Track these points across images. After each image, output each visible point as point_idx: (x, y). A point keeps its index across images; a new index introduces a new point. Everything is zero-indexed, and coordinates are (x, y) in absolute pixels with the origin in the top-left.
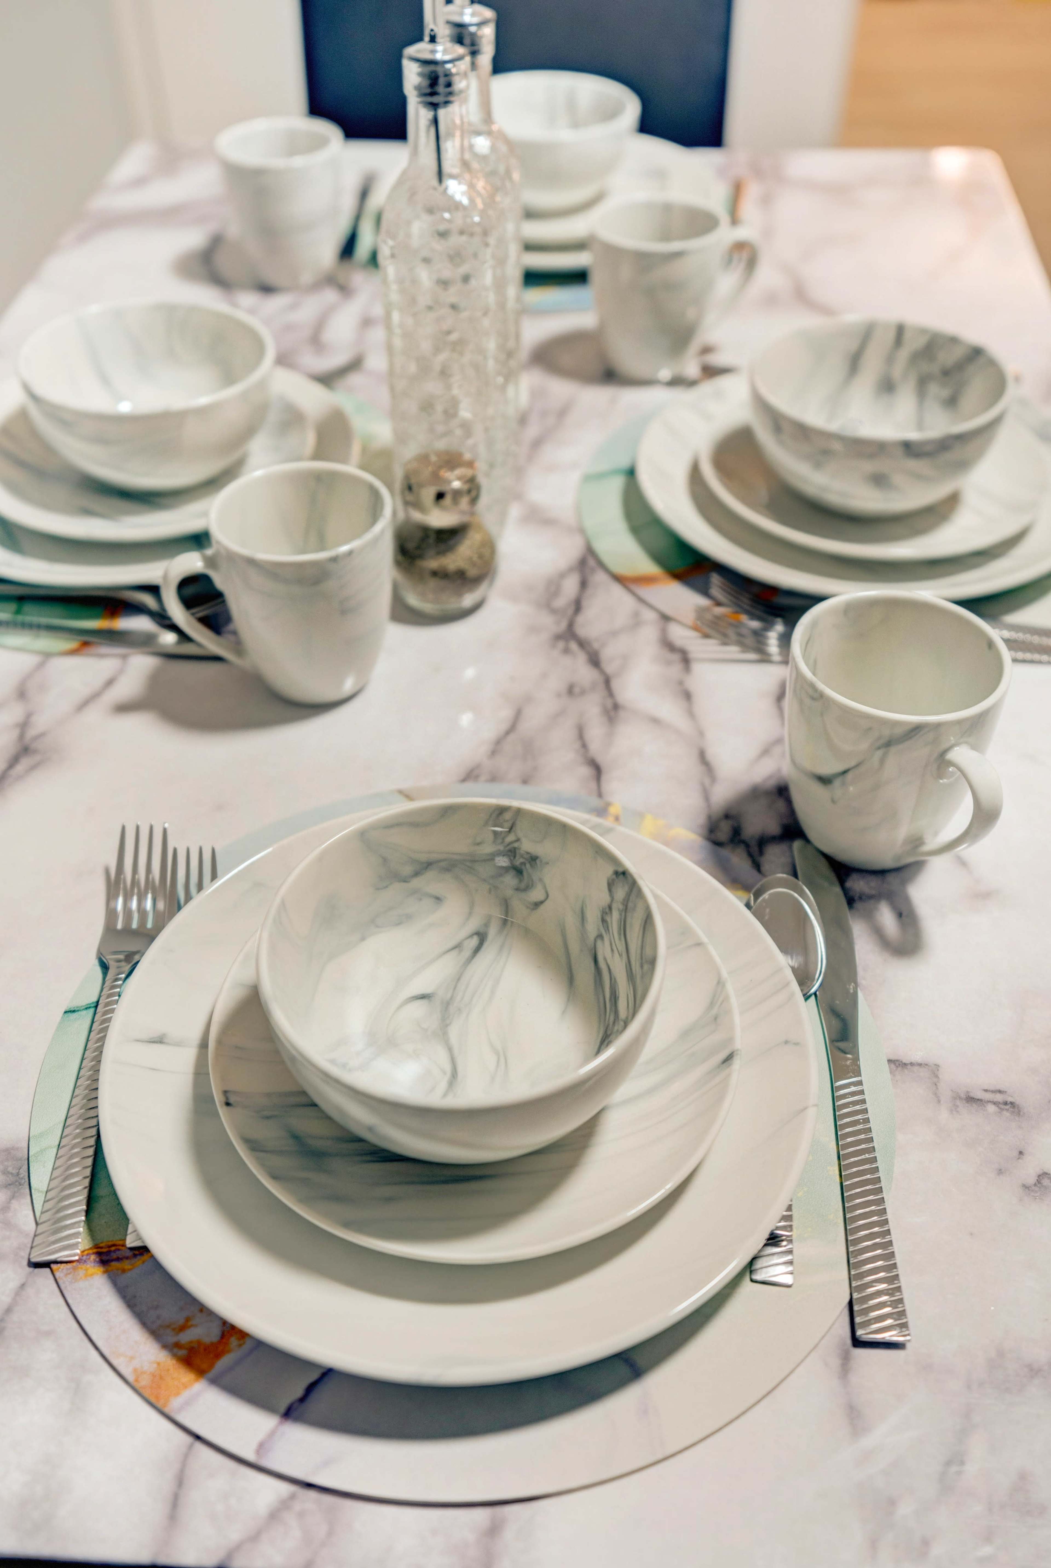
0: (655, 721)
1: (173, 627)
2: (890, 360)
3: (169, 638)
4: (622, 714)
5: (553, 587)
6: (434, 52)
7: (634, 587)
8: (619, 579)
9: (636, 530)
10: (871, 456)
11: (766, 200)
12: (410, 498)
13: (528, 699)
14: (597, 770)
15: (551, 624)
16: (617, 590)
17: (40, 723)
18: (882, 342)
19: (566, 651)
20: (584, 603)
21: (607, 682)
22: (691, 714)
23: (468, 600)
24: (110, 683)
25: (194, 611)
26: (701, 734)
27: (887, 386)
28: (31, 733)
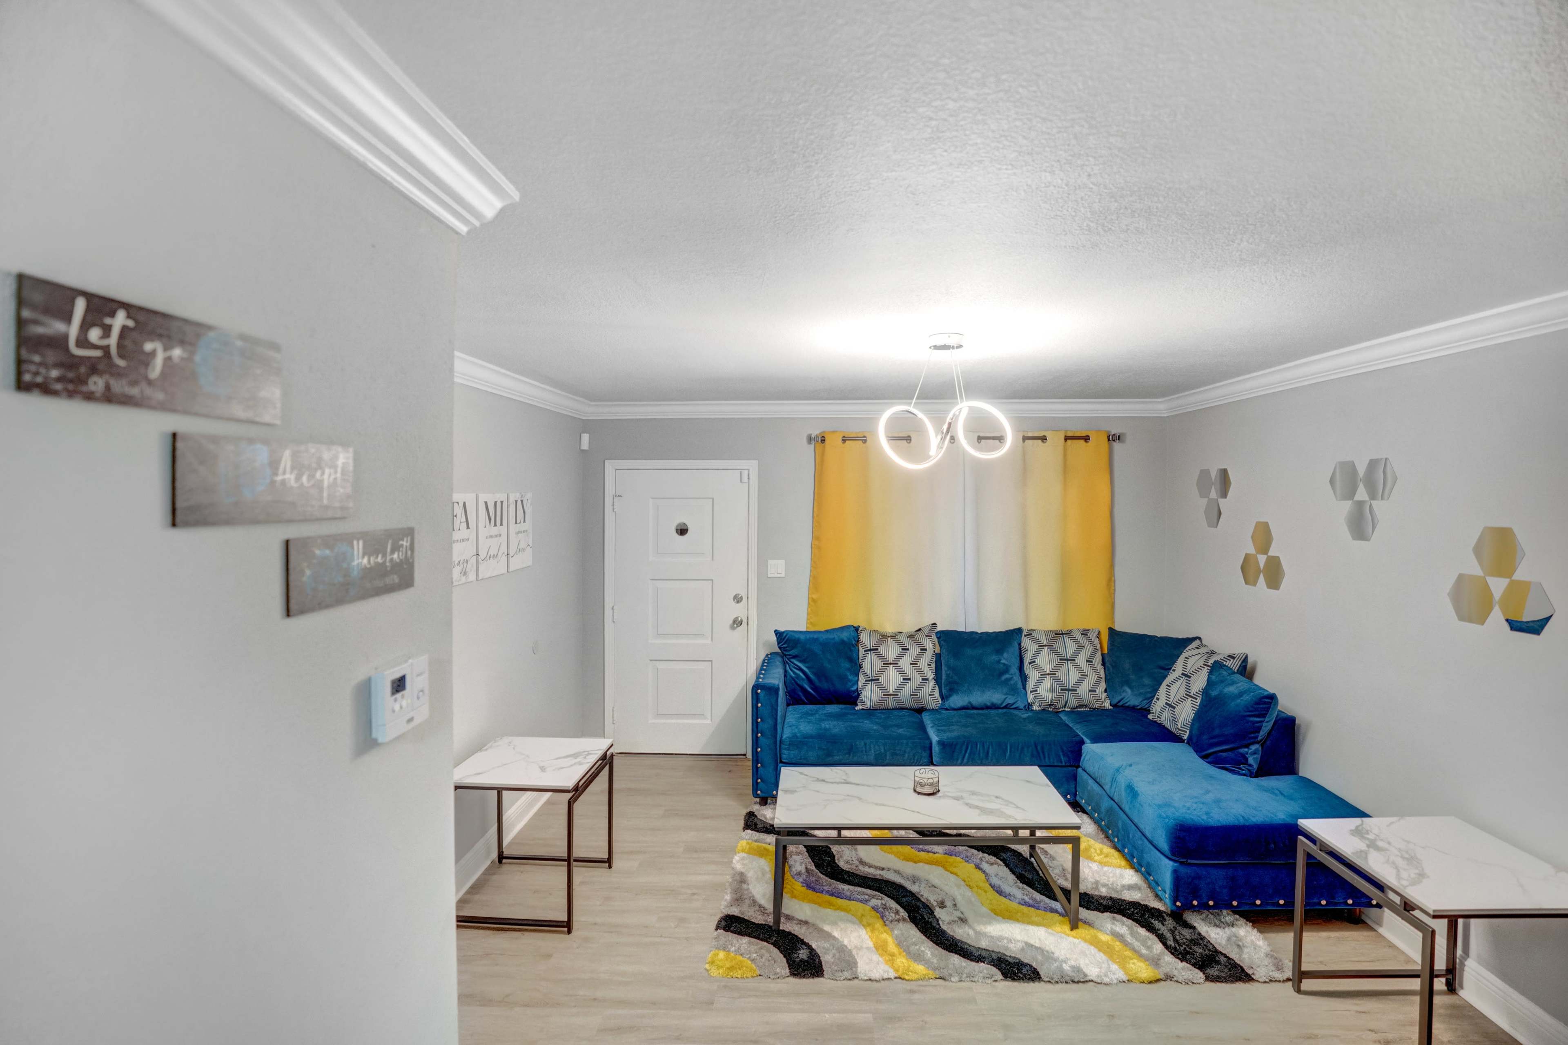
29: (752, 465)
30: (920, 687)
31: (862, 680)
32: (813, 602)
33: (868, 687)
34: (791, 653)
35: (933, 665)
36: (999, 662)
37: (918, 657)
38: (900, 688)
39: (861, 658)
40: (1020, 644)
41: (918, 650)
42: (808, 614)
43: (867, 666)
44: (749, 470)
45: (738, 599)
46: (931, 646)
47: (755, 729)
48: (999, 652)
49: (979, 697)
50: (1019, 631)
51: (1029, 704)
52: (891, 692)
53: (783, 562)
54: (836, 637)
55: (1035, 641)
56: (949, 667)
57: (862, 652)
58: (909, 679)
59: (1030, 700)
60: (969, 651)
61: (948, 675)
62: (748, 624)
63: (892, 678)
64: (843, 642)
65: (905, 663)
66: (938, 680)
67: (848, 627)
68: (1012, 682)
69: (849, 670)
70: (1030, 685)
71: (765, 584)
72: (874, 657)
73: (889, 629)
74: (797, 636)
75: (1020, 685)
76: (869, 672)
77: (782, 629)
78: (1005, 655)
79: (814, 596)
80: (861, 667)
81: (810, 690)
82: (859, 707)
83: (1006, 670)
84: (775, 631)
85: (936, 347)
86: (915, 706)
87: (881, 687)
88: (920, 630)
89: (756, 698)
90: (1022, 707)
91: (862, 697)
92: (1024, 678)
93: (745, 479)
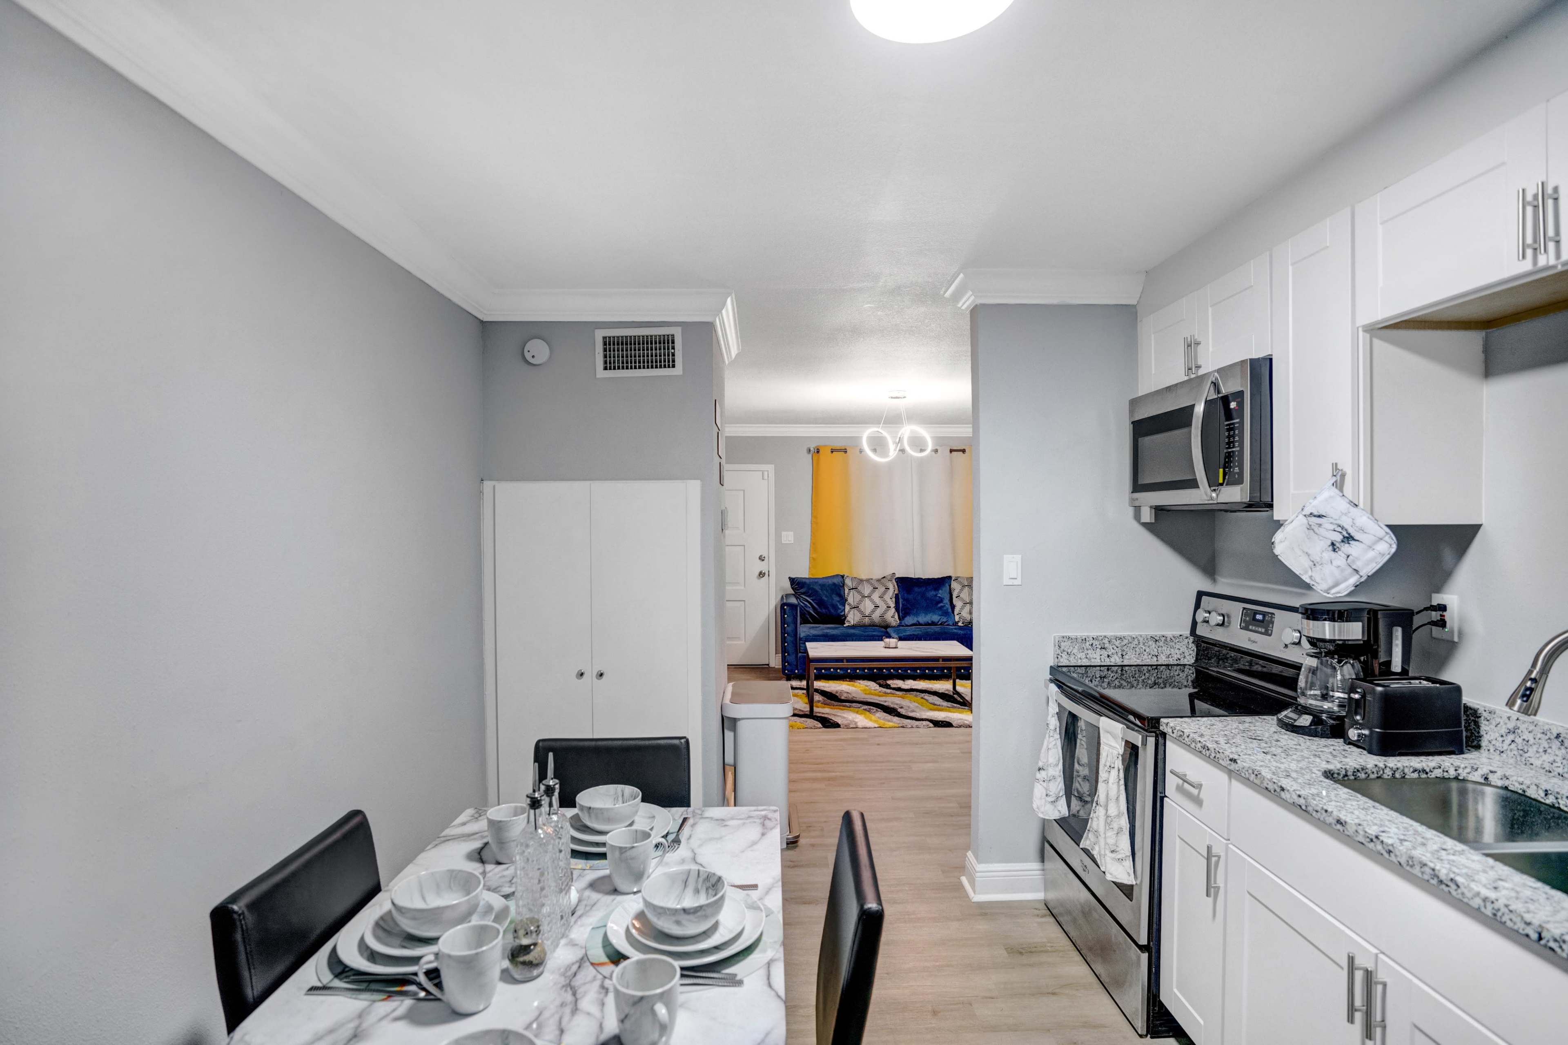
0: (589, 1014)
1: (424, 989)
2: (697, 882)
3: (422, 994)
4: (577, 1012)
5: (569, 967)
6: (534, 795)
7: (597, 967)
8: (592, 964)
9: (604, 947)
10: (674, 915)
11: (693, 826)
12: (516, 935)
13: (545, 1008)
14: (562, 1031)
15: (563, 981)
16: (591, 968)
17: (365, 1025)
18: (693, 876)
19: (566, 991)
20: (577, 974)
21: (576, 1001)
22: (602, 1011)
23: (535, 972)
24: (394, 1010)
25: (433, 981)
26: (603, 1018)
27: (697, 891)
28: (360, 1029)
29: (770, 468)
30: (885, 612)
31: (847, 608)
32: (813, 560)
33: (852, 612)
34: (800, 591)
35: (894, 599)
36: (936, 595)
37: (884, 593)
38: (873, 611)
39: (846, 595)
40: (950, 586)
41: (884, 589)
42: (809, 568)
43: (850, 600)
44: (768, 471)
45: (761, 559)
46: (893, 588)
47: (783, 631)
48: (937, 589)
49: (923, 618)
50: (950, 578)
51: (956, 622)
52: (867, 615)
53: (792, 533)
54: (830, 581)
55: (960, 583)
56: (904, 599)
57: (847, 591)
58: (878, 607)
59: (956, 620)
60: (916, 589)
61: (903, 605)
62: (769, 576)
63: (867, 607)
64: (834, 584)
65: (876, 597)
66: (897, 608)
67: (837, 575)
68: (945, 608)
69: (839, 602)
70: (956, 611)
71: (781, 548)
72: (856, 594)
73: (864, 577)
74: (804, 580)
75: (950, 610)
76: (852, 603)
77: (794, 577)
78: (940, 591)
79: (814, 556)
80: (846, 600)
81: (813, 613)
82: (847, 624)
83: (941, 600)
84: (789, 578)
85: (892, 398)
86: (883, 624)
87: (861, 612)
88: (884, 577)
89: (783, 611)
90: (951, 624)
91: (848, 618)
92: (953, 607)
93: (766, 477)
